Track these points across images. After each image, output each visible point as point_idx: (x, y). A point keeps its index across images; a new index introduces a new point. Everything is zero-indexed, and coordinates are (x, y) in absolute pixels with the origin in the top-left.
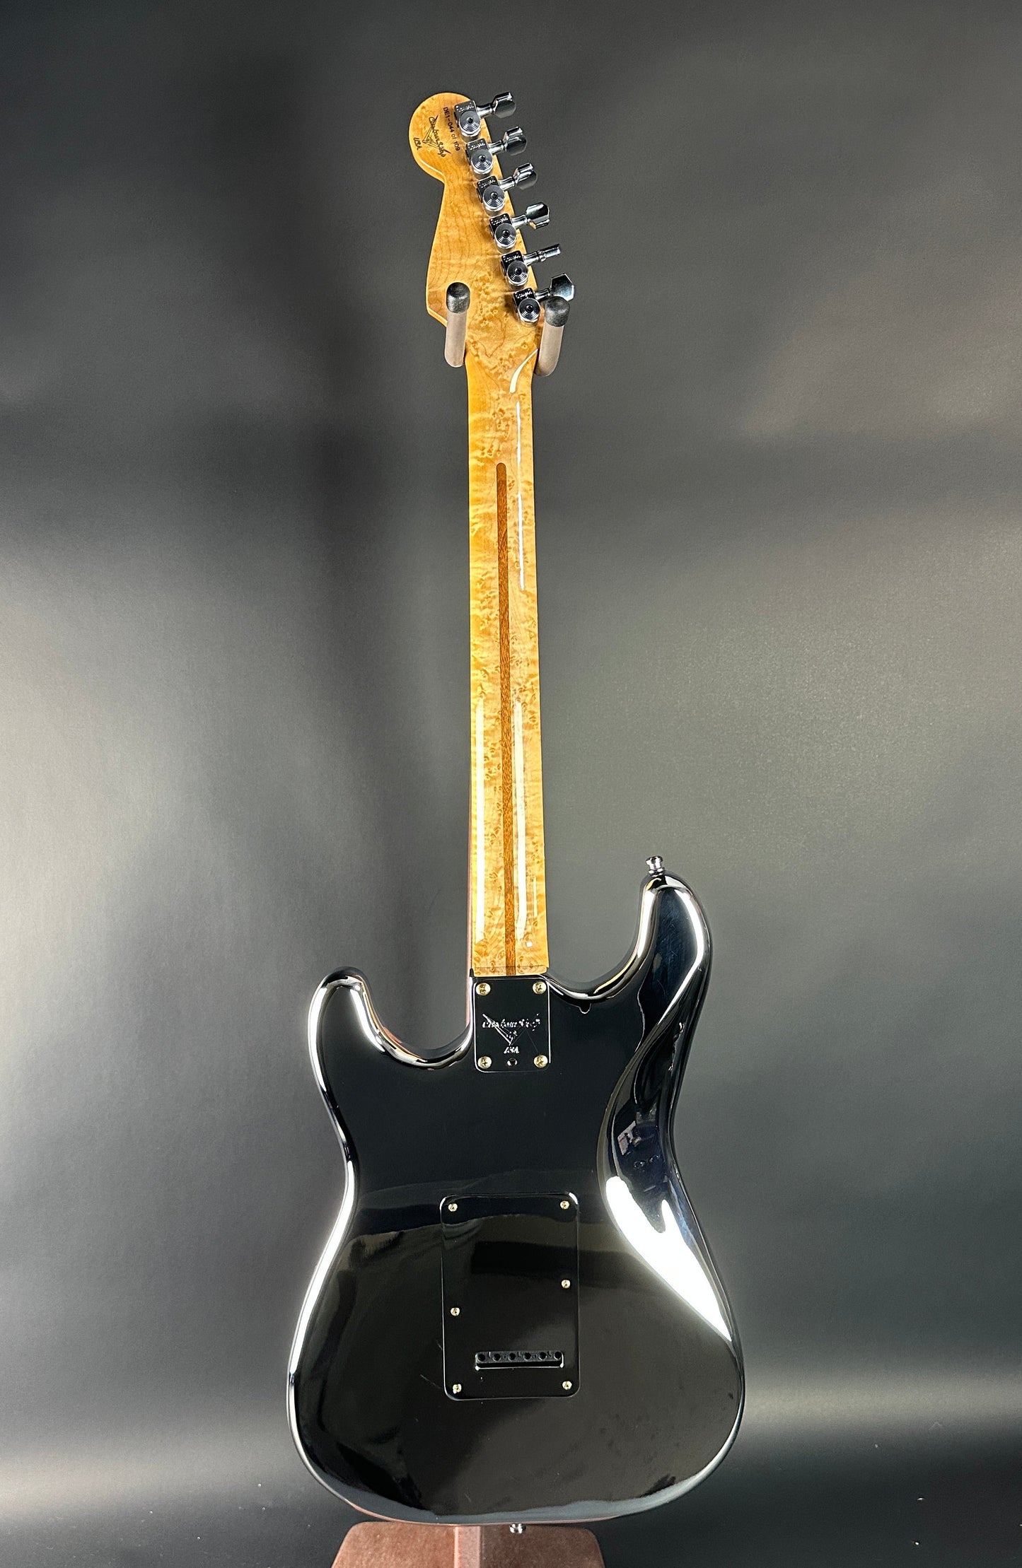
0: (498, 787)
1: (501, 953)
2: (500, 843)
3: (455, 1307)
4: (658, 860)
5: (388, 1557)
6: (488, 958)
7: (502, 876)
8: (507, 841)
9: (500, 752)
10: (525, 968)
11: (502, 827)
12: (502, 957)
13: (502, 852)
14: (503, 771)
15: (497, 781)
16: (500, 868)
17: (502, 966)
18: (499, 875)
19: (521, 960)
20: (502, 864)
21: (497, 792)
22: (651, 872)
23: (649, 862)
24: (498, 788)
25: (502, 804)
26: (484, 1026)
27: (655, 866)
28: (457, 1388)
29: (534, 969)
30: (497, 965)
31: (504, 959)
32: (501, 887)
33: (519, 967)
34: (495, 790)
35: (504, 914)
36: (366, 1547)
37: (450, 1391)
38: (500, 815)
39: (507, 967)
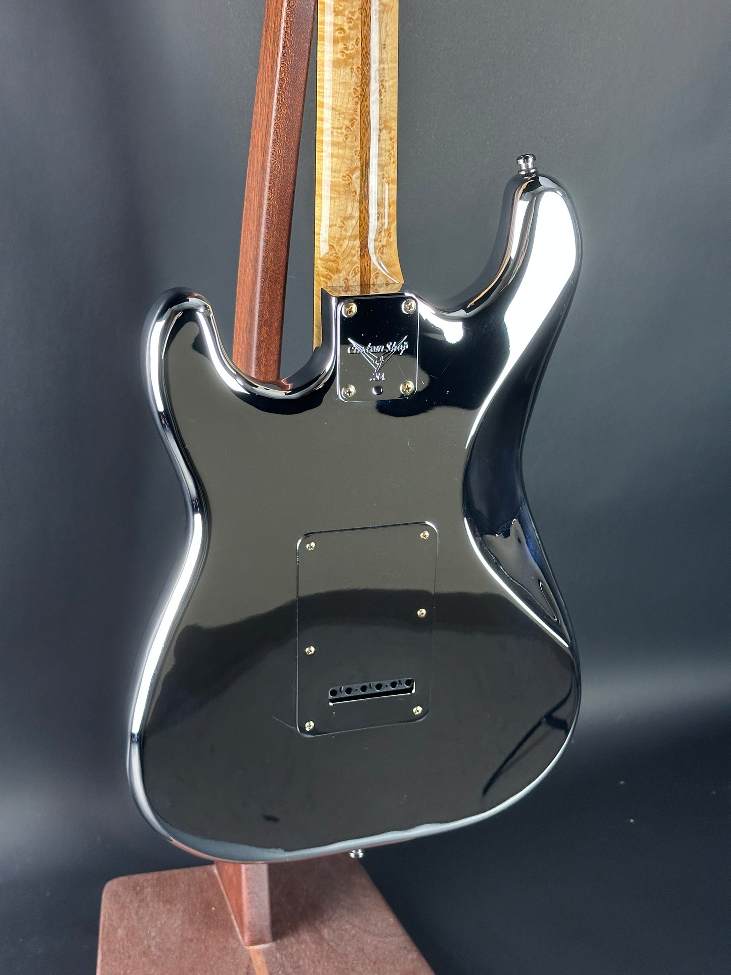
0: (355, 67)
1: (354, 269)
2: (356, 138)
3: (309, 646)
4: (531, 159)
5: (156, 906)
6: (340, 275)
7: (356, 178)
8: (364, 136)
9: (359, 22)
10: (381, 286)
11: (358, 118)
12: (356, 274)
13: (358, 149)
14: (363, 48)
15: (355, 60)
16: (356, 168)
17: (355, 284)
18: (354, 177)
19: (376, 277)
20: (357, 163)
21: (354, 74)
22: (523, 173)
23: (521, 161)
24: (355, 70)
25: (359, 89)
26: (349, 352)
27: (527, 166)
28: (310, 725)
29: (389, 287)
30: (350, 283)
31: (358, 276)
32: (355, 192)
33: (374, 285)
34: (352, 72)
35: (358, 224)
36: (129, 900)
37: (303, 729)
38: (357, 103)
39: (361, 285)
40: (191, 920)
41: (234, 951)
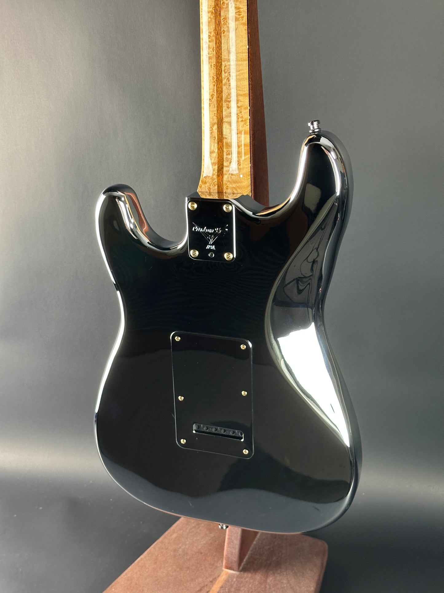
1: (214, 183)
2: (214, 106)
3: (182, 396)
4: (315, 124)
6: (206, 185)
8: (219, 105)
9: (214, 38)
10: (229, 194)
11: (215, 94)
12: (215, 185)
13: (216, 112)
14: (216, 53)
15: (213, 60)
16: (215, 124)
17: (215, 191)
18: (214, 129)
19: (227, 189)
20: (216, 121)
21: (212, 69)
22: (311, 131)
23: (309, 124)
24: (213, 66)
25: (215, 77)
26: (193, 230)
27: (313, 128)
28: (183, 441)
29: (235, 195)
30: (211, 191)
31: (216, 187)
32: (215, 137)
33: (226, 193)
34: (211, 67)
35: (217, 156)
37: (179, 442)
38: (214, 85)
39: (218, 192)
40: (211, 543)
41: (217, 567)
